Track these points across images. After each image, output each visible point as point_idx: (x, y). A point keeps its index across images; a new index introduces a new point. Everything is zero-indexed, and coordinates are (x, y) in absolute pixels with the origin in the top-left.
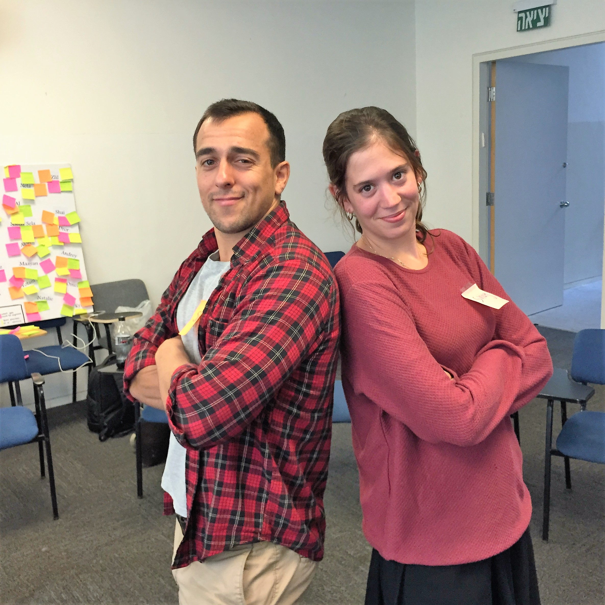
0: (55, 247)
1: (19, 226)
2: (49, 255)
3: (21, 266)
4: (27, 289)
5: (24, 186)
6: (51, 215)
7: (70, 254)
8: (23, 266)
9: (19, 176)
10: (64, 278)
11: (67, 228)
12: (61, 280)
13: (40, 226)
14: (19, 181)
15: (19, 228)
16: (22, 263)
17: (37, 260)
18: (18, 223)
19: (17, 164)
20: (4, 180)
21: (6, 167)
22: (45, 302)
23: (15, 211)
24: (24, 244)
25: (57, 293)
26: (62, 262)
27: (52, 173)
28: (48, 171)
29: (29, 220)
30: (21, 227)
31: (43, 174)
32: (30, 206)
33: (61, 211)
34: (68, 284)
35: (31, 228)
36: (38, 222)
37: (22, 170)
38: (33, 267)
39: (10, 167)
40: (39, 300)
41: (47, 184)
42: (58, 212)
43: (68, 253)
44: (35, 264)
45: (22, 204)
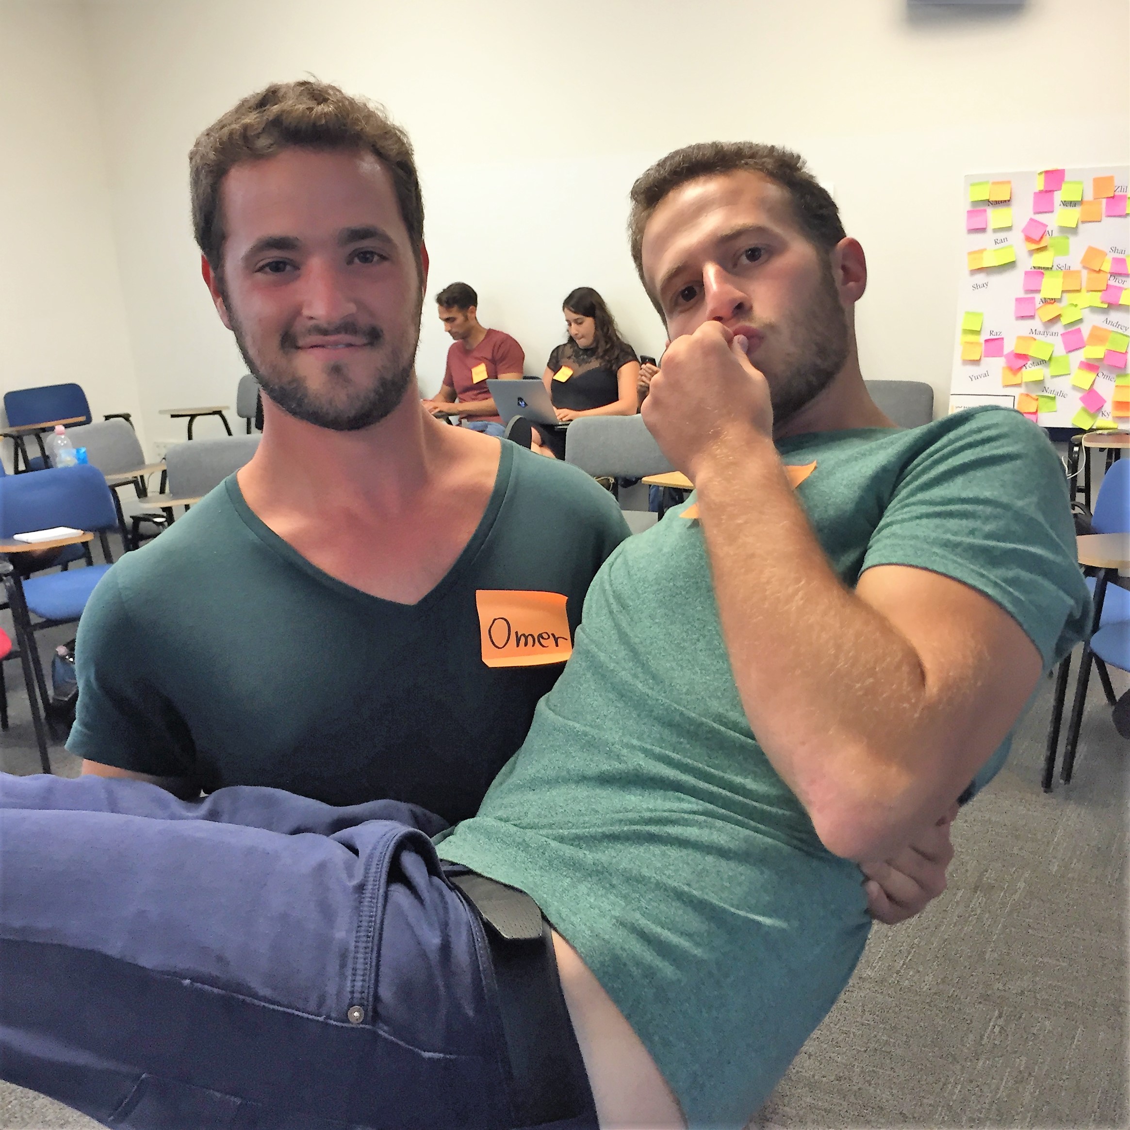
0: (1094, 309)
1: (1043, 271)
2: (1080, 321)
3: (1031, 335)
4: (1031, 373)
5: (1065, 204)
6: (1102, 254)
7: (1118, 325)
8: (1034, 336)
9: (1060, 189)
10: (1096, 364)
11: (1124, 279)
12: (1090, 366)
13: (1079, 272)
14: (1059, 196)
15: (1043, 274)
16: (1034, 331)
17: (1059, 328)
18: (1043, 266)
19: (1059, 168)
20: (1035, 193)
21: (1041, 173)
22: (1054, 399)
23: (1042, 244)
24: (1044, 300)
25: (1075, 388)
26: (1098, 337)
27: (1117, 182)
28: (1110, 179)
29: (1062, 261)
30: (1046, 273)
31: (1101, 183)
32: (1068, 238)
33: (1120, 248)
34: (1101, 374)
35: (1061, 274)
36: (1076, 264)
37: (1067, 178)
38: (1050, 339)
39: (1047, 172)
40: (1045, 394)
41: (1104, 201)
42: (1114, 250)
43: (1115, 322)
44: (1056, 334)
45: (1055, 234)
